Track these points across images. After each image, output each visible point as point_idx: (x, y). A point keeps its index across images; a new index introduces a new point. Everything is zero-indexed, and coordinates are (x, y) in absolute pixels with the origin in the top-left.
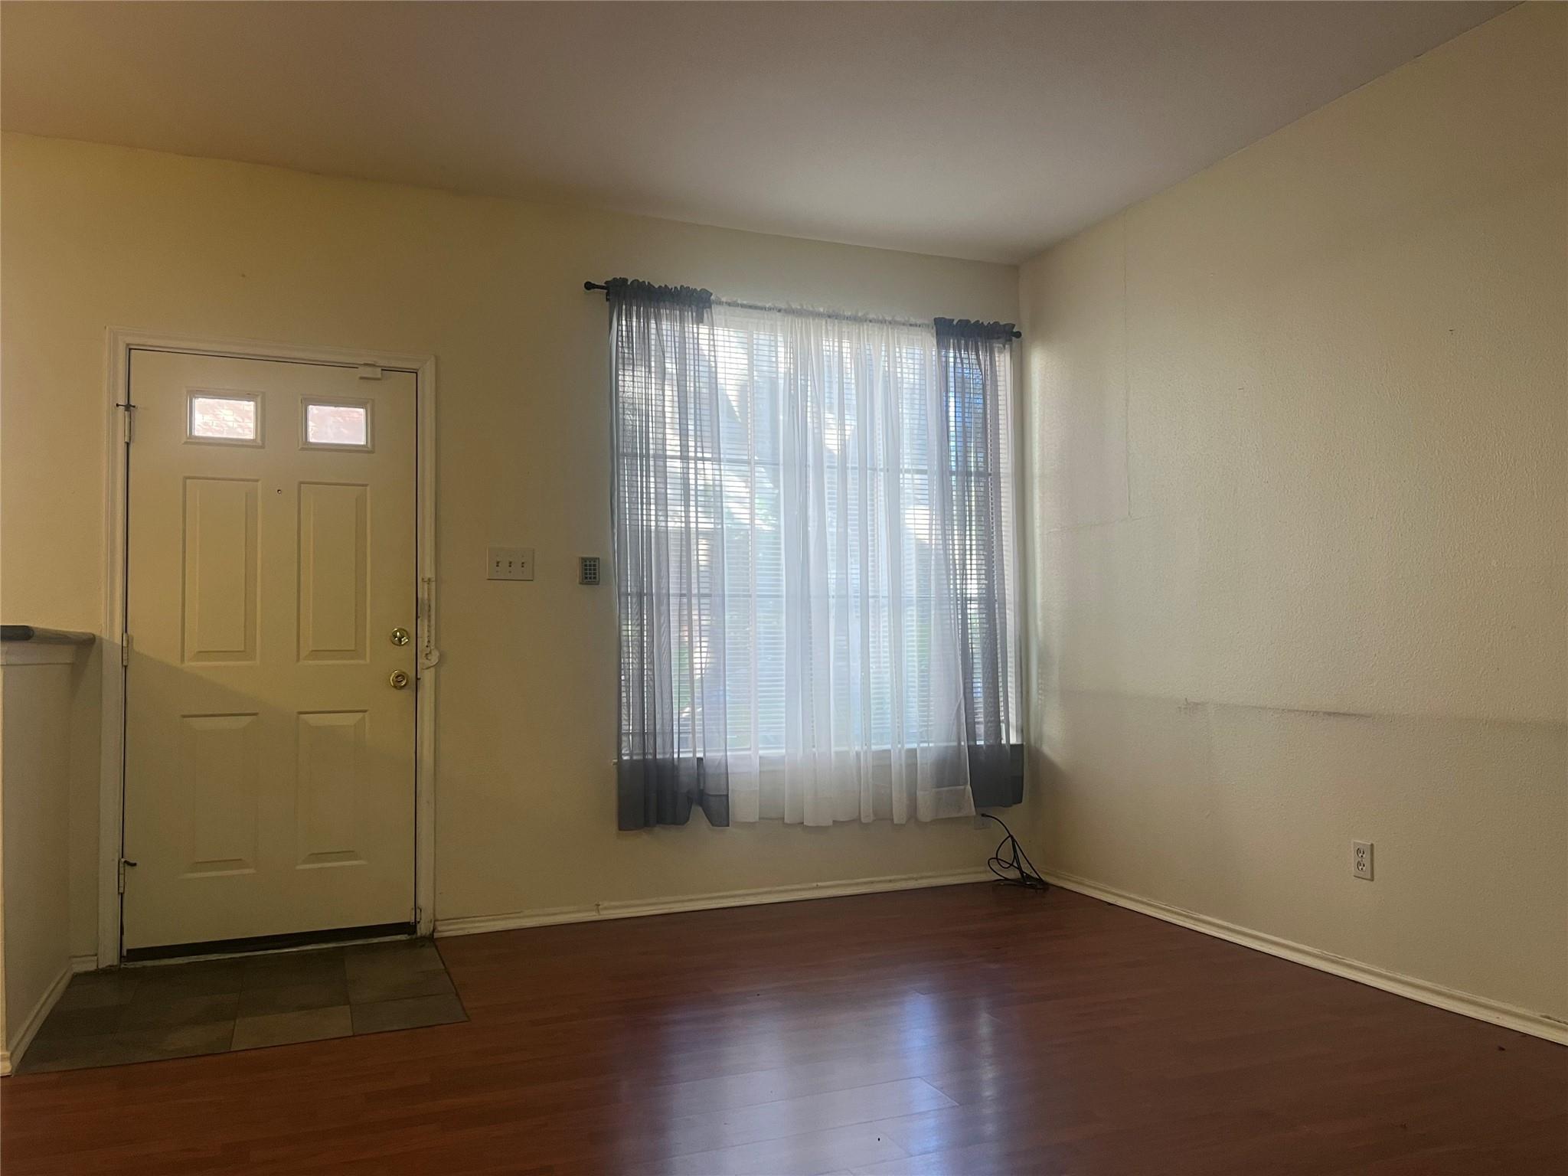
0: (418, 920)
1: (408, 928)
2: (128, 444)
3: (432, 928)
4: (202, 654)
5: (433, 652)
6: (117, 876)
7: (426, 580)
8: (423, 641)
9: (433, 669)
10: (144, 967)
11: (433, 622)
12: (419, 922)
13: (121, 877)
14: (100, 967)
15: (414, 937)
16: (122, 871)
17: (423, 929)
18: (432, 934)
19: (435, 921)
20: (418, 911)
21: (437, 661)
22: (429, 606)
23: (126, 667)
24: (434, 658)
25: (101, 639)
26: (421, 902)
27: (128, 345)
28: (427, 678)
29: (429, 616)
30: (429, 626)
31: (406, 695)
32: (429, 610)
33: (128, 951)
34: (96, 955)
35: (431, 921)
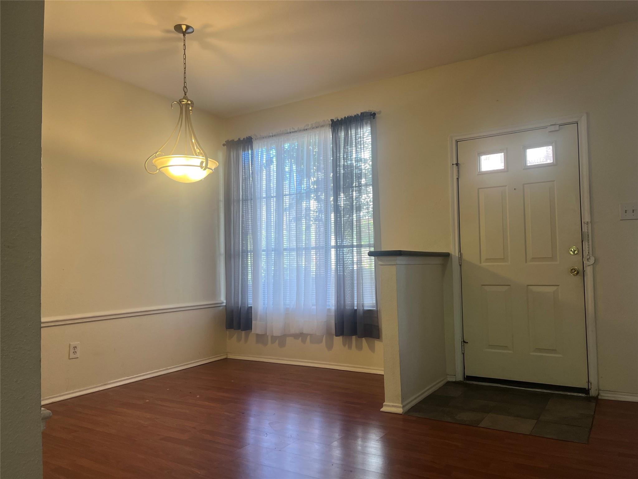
0: (590, 388)
1: (586, 391)
2: (458, 179)
3: (597, 394)
4: (487, 260)
5: (591, 258)
6: (461, 347)
7: (586, 222)
8: (586, 253)
9: (592, 266)
10: (473, 384)
11: (590, 243)
12: (590, 389)
13: (463, 347)
14: (457, 380)
15: (588, 396)
16: (463, 345)
17: (593, 393)
18: (597, 396)
19: (599, 390)
20: (590, 384)
21: (593, 262)
22: (588, 235)
23: (461, 265)
24: (592, 261)
25: (452, 255)
26: (591, 379)
27: (456, 140)
28: (589, 271)
29: (588, 240)
30: (588, 245)
31: (578, 279)
32: (588, 237)
33: (466, 376)
34: (455, 376)
35: (597, 390)
